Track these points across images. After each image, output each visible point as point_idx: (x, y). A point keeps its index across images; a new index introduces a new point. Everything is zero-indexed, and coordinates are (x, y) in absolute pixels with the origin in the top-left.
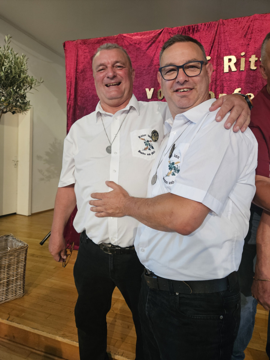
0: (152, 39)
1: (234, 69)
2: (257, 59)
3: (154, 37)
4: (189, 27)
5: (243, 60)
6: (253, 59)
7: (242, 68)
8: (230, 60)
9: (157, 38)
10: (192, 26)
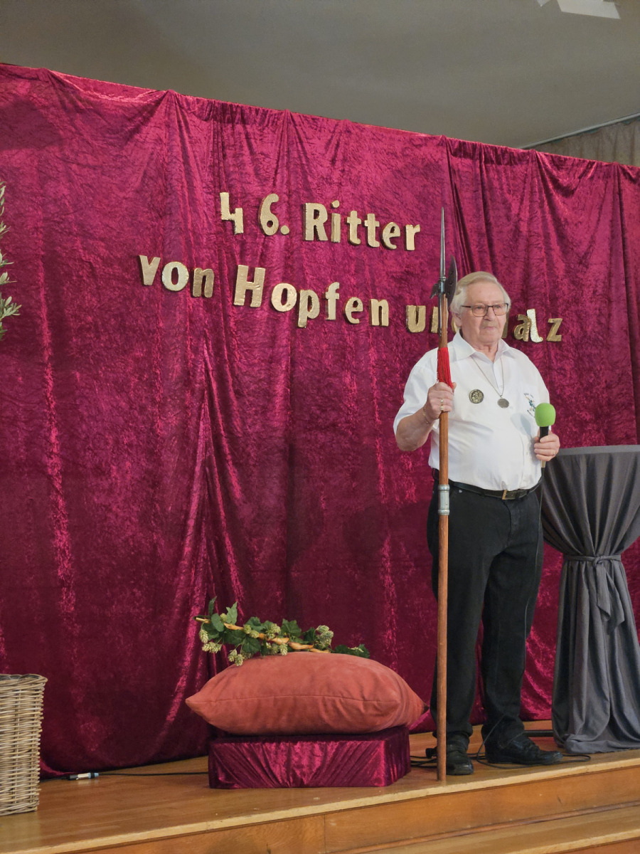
0: (140, 113)
1: (323, 236)
2: (359, 221)
3: (144, 108)
4: (224, 106)
5: (337, 218)
6: (354, 220)
7: (337, 237)
8: (316, 213)
9: (152, 113)
10: (231, 106)
